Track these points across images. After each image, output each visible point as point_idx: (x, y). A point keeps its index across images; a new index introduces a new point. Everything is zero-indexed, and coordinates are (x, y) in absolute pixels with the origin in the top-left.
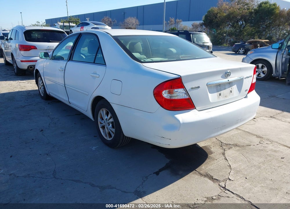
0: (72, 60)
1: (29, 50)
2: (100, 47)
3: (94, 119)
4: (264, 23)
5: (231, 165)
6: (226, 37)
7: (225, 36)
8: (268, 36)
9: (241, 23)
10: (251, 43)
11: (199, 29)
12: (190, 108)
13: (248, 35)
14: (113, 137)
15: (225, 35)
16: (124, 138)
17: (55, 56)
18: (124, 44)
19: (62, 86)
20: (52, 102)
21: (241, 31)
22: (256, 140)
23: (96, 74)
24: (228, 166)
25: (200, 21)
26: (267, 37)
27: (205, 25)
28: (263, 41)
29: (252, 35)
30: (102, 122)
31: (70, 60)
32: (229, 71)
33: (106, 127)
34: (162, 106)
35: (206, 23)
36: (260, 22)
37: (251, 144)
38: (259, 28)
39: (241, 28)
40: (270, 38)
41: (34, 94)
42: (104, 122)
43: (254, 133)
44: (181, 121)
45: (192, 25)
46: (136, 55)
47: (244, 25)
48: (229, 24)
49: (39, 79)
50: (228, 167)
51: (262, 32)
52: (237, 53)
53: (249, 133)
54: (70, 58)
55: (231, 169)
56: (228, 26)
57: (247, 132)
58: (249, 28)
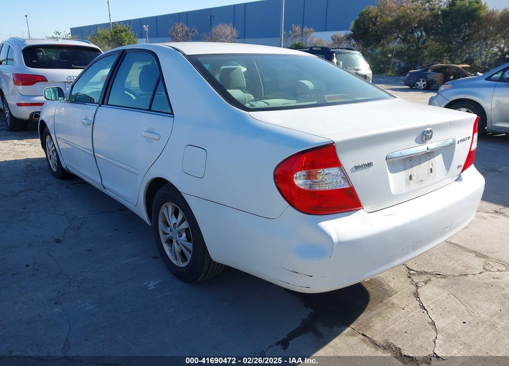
0: (107, 104)
1: (32, 84)
2: (161, 78)
3: (151, 221)
4: (459, 34)
5: (435, 321)
6: (393, 60)
7: (391, 58)
8: (466, 57)
9: (418, 35)
10: (437, 70)
11: (345, 45)
12: (353, 208)
13: (431, 55)
14: (189, 260)
15: (390, 55)
16: (212, 265)
17: (77, 95)
18: (210, 72)
19: (89, 154)
20: (73, 184)
21: (418, 49)
22: (477, 264)
23: (153, 132)
24: (429, 323)
25: (346, 31)
26: (465, 59)
27: (354, 39)
28: (460, 66)
29: (439, 56)
30: (166, 231)
31: (103, 104)
32: (429, 129)
33: (174, 241)
34: (292, 204)
35: (356, 33)
36: (453, 33)
37: (468, 272)
38: (450, 43)
39: (419, 42)
40: (470, 61)
41: (40, 168)
42: (171, 231)
43: (469, 247)
44: (335, 238)
45: (332, 37)
46: (236, 93)
47: (424, 39)
48: (398, 37)
49: (48, 139)
50: (430, 327)
51: (456, 51)
52: (413, 87)
53: (461, 247)
54: (104, 100)
55: (436, 330)
56: (396, 40)
57: (456, 244)
58: (433, 44)
